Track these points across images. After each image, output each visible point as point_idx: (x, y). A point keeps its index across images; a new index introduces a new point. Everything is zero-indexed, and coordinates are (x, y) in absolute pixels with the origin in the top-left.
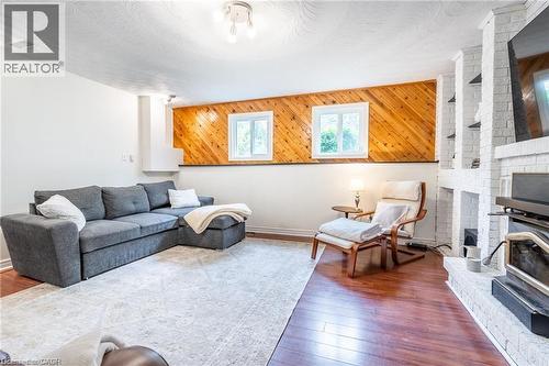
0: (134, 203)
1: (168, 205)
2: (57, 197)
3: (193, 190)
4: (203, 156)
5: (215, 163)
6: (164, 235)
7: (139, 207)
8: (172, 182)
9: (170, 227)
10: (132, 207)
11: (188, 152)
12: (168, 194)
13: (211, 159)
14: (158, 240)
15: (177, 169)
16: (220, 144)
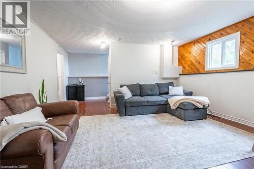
0: (151, 91)
1: (167, 93)
2: (125, 87)
3: (182, 87)
4: (192, 69)
5: (197, 72)
6: (159, 106)
7: (154, 93)
8: (172, 83)
9: (163, 103)
10: (150, 93)
11: (184, 67)
12: (168, 88)
13: (195, 70)
14: (156, 108)
15: (178, 76)
16: (200, 61)
